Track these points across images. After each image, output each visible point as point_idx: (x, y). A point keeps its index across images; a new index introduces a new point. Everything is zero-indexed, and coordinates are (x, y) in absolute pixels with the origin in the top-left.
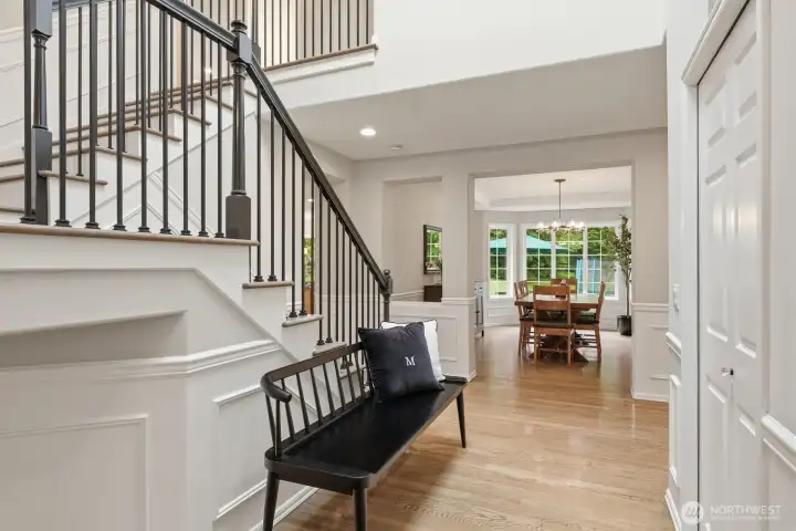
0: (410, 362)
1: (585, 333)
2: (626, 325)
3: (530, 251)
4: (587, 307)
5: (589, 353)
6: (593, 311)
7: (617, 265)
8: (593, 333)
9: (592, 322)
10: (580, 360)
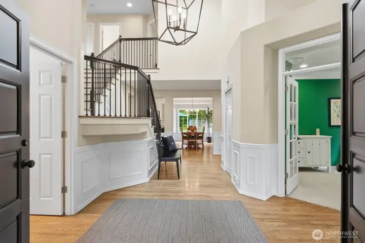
0: (172, 144)
1: (199, 141)
2: (209, 140)
3: (180, 117)
4: (200, 133)
5: (201, 146)
6: (201, 135)
7: (206, 122)
8: (201, 141)
9: (202, 138)
10: (199, 148)
